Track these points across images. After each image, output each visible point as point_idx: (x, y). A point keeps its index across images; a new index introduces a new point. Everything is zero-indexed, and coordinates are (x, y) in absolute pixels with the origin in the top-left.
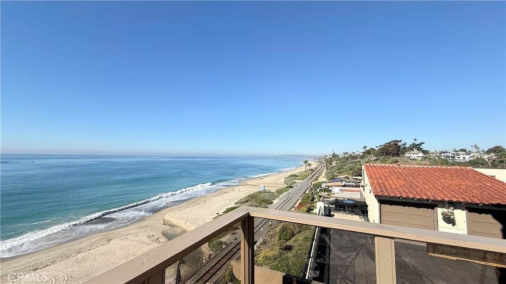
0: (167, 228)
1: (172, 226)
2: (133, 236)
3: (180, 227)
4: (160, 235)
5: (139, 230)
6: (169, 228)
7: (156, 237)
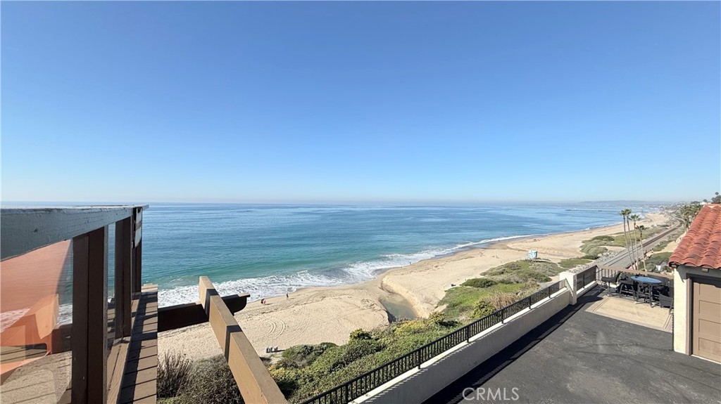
0: (385, 294)
1: (391, 293)
2: (346, 296)
3: (400, 295)
4: (377, 302)
5: (353, 291)
6: (387, 294)
7: (371, 302)
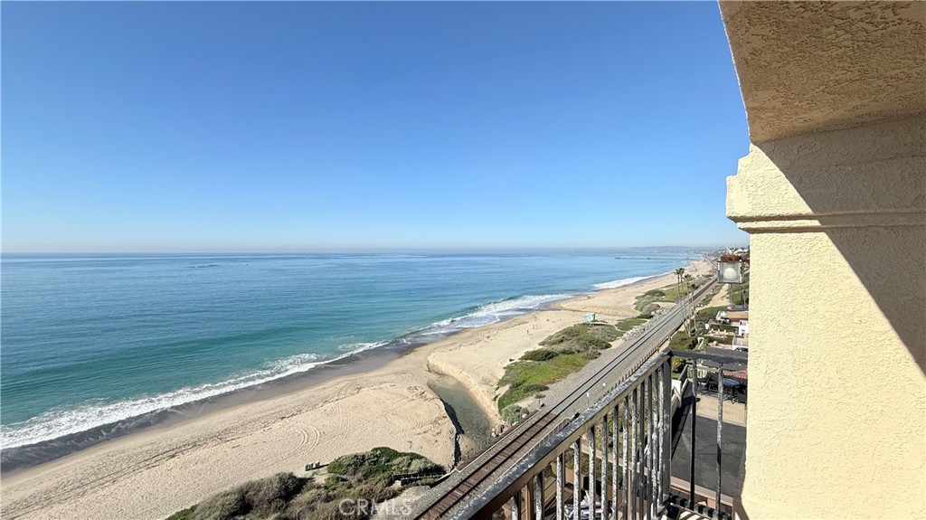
0: (433, 377)
1: (442, 375)
2: (388, 385)
3: (453, 377)
4: (426, 388)
5: (394, 377)
6: (436, 377)
7: (420, 390)
